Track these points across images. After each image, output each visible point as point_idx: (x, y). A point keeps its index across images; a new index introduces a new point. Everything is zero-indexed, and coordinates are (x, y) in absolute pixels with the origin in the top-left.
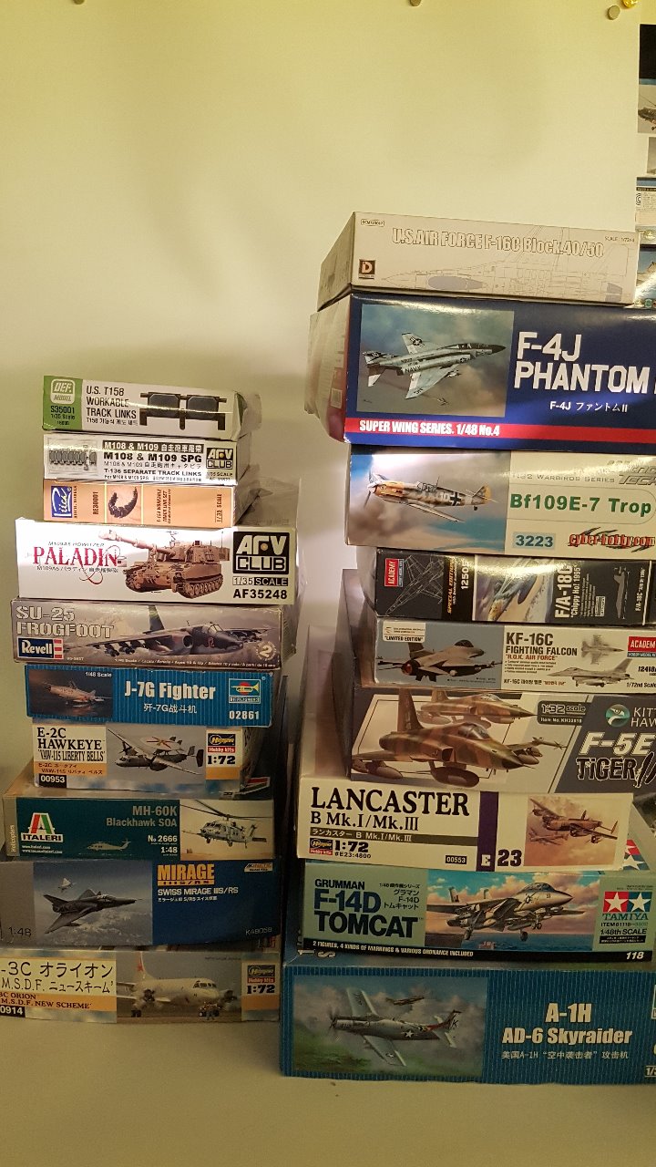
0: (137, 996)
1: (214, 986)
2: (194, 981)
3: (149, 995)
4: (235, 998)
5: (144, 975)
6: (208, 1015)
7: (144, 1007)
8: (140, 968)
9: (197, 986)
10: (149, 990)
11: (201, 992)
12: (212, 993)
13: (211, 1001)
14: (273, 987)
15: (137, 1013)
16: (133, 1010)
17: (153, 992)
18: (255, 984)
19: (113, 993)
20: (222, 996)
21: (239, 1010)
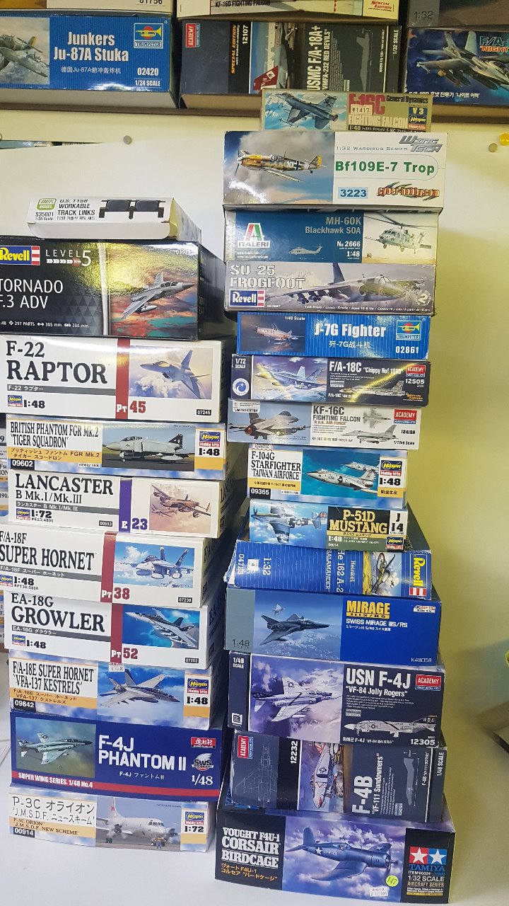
0: (110, 829)
1: (162, 824)
2: (149, 820)
3: (118, 828)
4: (176, 834)
5: (115, 813)
6: (157, 845)
7: (114, 836)
8: (113, 808)
9: (150, 824)
10: (118, 825)
11: (153, 828)
12: (161, 830)
13: (160, 835)
14: (203, 828)
15: (109, 841)
16: (106, 838)
17: (121, 826)
18: (191, 825)
19: (94, 825)
20: (168, 832)
21: (179, 843)
